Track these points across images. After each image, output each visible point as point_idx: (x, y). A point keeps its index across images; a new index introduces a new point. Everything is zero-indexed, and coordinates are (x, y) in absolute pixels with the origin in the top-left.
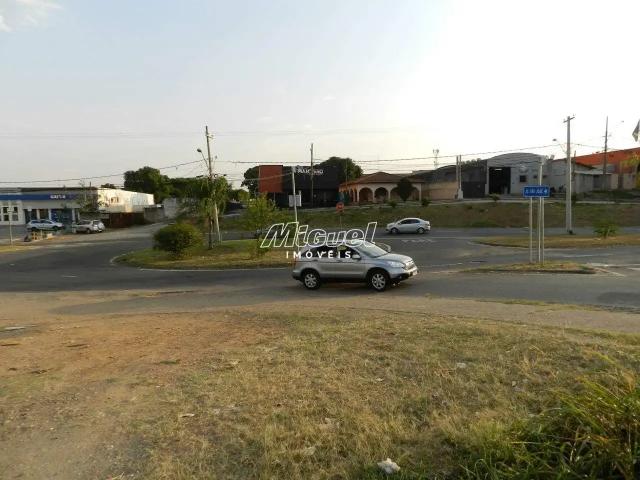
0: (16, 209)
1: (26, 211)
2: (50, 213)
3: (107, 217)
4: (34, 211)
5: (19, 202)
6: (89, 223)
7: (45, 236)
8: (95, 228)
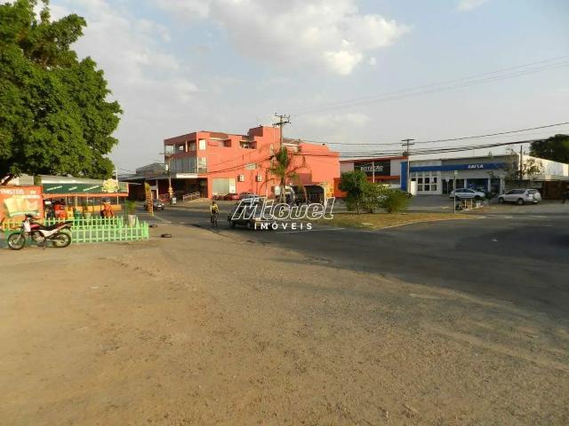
0: (435, 179)
1: (444, 181)
2: (465, 182)
3: (540, 186)
4: (451, 181)
5: (439, 173)
6: (522, 192)
7: (474, 206)
8: (530, 198)
